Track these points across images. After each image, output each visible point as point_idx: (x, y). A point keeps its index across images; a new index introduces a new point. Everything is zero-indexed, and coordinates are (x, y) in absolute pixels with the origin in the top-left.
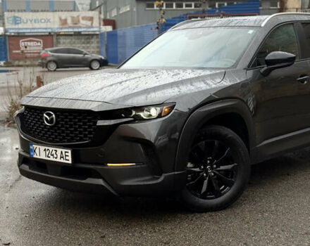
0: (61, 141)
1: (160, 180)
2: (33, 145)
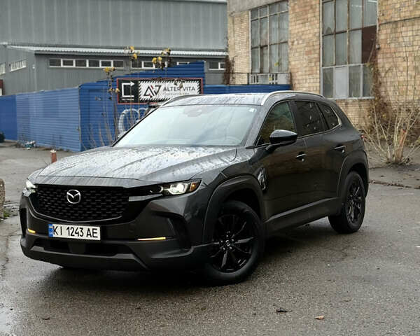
0: (86, 219)
1: (189, 253)
2: (54, 225)
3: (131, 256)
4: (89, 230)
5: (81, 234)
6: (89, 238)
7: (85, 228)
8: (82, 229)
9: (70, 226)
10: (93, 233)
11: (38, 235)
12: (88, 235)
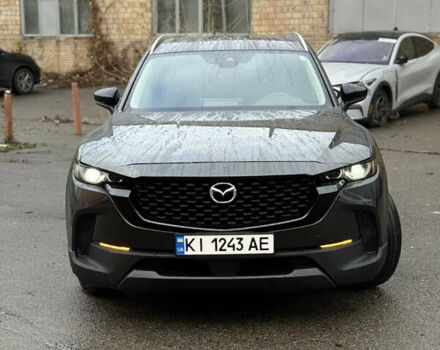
2: (185, 237)
3: (314, 272)
4: (253, 240)
5: (238, 246)
6: (253, 251)
7: (247, 239)
8: (241, 239)
9: (219, 237)
10: (261, 243)
11: (135, 254)
12: (251, 247)
